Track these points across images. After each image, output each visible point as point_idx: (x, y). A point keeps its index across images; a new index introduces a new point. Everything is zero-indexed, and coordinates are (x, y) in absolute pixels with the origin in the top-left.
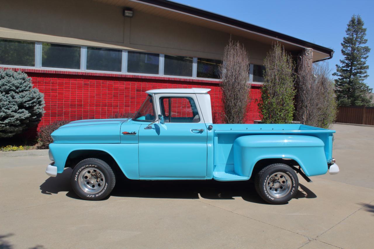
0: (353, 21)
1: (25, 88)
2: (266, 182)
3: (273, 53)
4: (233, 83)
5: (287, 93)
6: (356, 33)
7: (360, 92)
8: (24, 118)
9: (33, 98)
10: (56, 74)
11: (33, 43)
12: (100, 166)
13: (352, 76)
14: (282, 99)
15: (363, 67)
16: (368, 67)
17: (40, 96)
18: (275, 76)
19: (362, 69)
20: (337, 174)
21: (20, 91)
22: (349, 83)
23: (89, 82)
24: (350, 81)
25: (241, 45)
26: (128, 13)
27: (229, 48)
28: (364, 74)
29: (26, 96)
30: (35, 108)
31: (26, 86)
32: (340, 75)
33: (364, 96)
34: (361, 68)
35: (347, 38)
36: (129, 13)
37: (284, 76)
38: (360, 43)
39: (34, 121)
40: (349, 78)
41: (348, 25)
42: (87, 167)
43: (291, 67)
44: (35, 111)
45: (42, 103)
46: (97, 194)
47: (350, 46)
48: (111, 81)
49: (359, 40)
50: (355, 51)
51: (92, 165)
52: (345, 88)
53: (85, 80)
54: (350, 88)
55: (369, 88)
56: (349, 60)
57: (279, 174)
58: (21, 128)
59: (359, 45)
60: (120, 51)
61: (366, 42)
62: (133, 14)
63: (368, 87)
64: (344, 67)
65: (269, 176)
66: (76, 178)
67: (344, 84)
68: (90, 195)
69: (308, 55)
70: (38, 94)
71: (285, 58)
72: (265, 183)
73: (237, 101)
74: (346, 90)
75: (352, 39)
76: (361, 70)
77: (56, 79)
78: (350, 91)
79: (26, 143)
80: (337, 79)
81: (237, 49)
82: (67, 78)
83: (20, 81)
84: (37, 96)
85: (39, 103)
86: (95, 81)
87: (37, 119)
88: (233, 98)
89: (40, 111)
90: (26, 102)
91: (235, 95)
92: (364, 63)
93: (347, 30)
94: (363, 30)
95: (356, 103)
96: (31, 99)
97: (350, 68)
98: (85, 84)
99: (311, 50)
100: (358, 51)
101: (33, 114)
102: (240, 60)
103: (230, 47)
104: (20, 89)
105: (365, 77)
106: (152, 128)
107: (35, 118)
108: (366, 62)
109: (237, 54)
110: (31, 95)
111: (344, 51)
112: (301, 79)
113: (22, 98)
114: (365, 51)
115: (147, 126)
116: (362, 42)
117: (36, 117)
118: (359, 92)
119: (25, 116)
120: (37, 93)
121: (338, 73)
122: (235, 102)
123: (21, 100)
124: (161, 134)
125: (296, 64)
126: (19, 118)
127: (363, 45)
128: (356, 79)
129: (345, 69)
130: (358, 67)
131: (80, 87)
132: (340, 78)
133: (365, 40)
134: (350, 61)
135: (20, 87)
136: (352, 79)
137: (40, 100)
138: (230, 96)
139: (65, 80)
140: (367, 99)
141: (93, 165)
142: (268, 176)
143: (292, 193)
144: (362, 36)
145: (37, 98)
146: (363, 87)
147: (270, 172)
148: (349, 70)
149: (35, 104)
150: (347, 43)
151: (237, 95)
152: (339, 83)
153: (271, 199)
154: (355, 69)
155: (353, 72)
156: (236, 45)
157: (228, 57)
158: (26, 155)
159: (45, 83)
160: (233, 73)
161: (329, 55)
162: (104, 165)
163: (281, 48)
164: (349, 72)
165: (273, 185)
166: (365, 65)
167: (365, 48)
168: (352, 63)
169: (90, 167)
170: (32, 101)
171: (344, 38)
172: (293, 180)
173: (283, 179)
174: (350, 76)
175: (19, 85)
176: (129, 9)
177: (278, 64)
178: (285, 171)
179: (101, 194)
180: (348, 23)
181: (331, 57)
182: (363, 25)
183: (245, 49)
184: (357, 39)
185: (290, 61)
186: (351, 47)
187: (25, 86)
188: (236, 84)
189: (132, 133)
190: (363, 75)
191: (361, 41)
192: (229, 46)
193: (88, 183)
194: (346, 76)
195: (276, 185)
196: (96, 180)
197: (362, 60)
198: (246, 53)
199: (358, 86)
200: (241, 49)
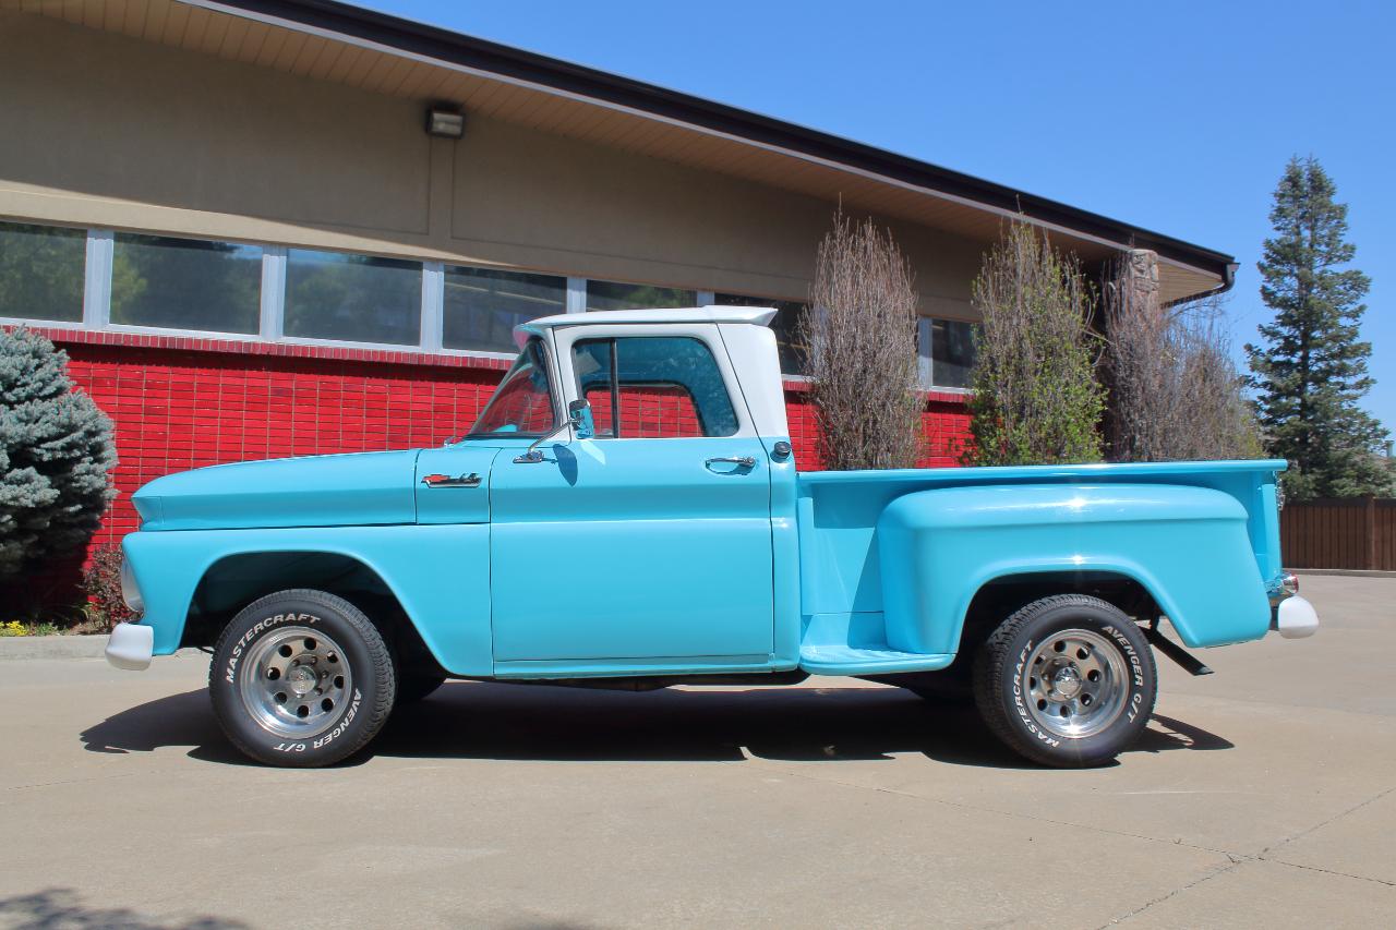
0: (1293, 180)
1: (41, 389)
2: (1023, 670)
3: (1007, 256)
4: (856, 376)
5: (1070, 406)
6: (1310, 224)
7: (1348, 446)
8: (31, 505)
9: (72, 428)
10: (165, 349)
11: (79, 231)
12: (333, 617)
13: (1310, 387)
14: (1055, 426)
15: (1348, 351)
16: (1369, 349)
17: (100, 427)
18: (1020, 340)
19: (1348, 358)
20: (1311, 634)
21: (19, 398)
22: (1299, 413)
23: (294, 382)
24: (1303, 404)
25: (881, 230)
26: (443, 122)
27: (835, 246)
28: (1354, 375)
29: (44, 419)
30: (78, 469)
31: (45, 383)
32: (1265, 385)
33: (1363, 459)
34: (1342, 354)
35: (1279, 242)
36: (447, 122)
37: (1056, 339)
38: (1329, 260)
39: (71, 526)
40: (1299, 395)
41: (1276, 195)
42: (279, 624)
43: (1078, 303)
44: (77, 481)
45: (105, 454)
46: (317, 738)
47: (1291, 271)
48: (380, 381)
49: (1323, 248)
50: (1315, 291)
51: (297, 616)
52: (1288, 434)
53: (280, 375)
54: (1307, 433)
55: (1379, 427)
56: (1295, 324)
57: (1074, 637)
58: (20, 546)
59: (1327, 268)
60: (415, 265)
61: (1351, 256)
62: (464, 125)
63: (1375, 424)
64: (1277, 352)
65: (1034, 646)
66: (229, 670)
67: (1280, 417)
68: (288, 741)
69: (1139, 274)
70: (88, 413)
71: (1053, 272)
72: (1017, 677)
73: (878, 449)
74: (1292, 441)
75: (1295, 247)
76: (1344, 361)
77: (162, 369)
78: (1310, 445)
79: (37, 616)
80: (1256, 399)
81: (865, 248)
82: (210, 367)
83: (19, 360)
84: (85, 422)
85: (96, 452)
86: (317, 382)
87: (84, 517)
88: (861, 436)
89: (99, 483)
90: (42, 440)
91: (867, 422)
92: (1350, 332)
93: (1275, 213)
94: (1335, 211)
95: (1337, 486)
96: (63, 431)
97: (1300, 354)
98: (276, 392)
99: (1150, 255)
100: (1325, 289)
101: (68, 497)
102: (880, 290)
103: (840, 243)
104: (21, 389)
105: (1361, 388)
106: (544, 460)
107: (77, 513)
108: (1360, 330)
109: (867, 267)
110: (64, 413)
111: (1273, 293)
112: (1120, 356)
113: (27, 422)
114: (1352, 288)
115: (525, 452)
116: (1336, 256)
117: (79, 507)
118: (1343, 443)
119: (37, 497)
120: (84, 409)
121: (1255, 374)
122: (870, 452)
123: (21, 429)
124: (580, 482)
125: (1097, 291)
126: (12, 503)
127: (1339, 268)
128: (1326, 396)
129: (1280, 358)
130: (1328, 349)
131: (257, 404)
132: (1267, 393)
133: (1345, 246)
134: (1298, 328)
135: (19, 383)
136: (1312, 397)
137: (98, 439)
138: (847, 429)
139: (197, 376)
140: (1377, 471)
141: (302, 616)
142: (1028, 646)
143: (1132, 717)
144: (1335, 235)
145: (86, 427)
146: (1357, 426)
147: (1034, 628)
148: (1298, 364)
149: (77, 453)
150: (1278, 263)
151: (875, 422)
152: (1263, 416)
153: (1048, 742)
154: (1318, 360)
155: (1315, 368)
156: (864, 231)
157: (835, 279)
158: (33, 656)
159: (122, 385)
160: (854, 337)
161: (1219, 277)
162: (346, 613)
163: (1036, 237)
164: (1299, 371)
165: (1050, 692)
166: (1356, 341)
167: (1348, 276)
168: (1306, 336)
169: (291, 623)
170: (68, 439)
171: (1268, 244)
172: (1134, 659)
173: (1090, 664)
174: (1305, 383)
175: (16, 374)
176: (449, 107)
177: (1028, 296)
178: (1095, 625)
179: (334, 739)
180: (1277, 188)
181: (1227, 285)
182: (1331, 193)
183: (896, 249)
184: (1316, 247)
185: (1076, 280)
186: (1297, 276)
187: (42, 381)
188: (871, 378)
189: (462, 481)
190: (1350, 381)
191: (1332, 249)
192: (833, 237)
193: (282, 698)
194: (1287, 385)
195: (1067, 686)
196: (313, 683)
197: (1343, 321)
198: (900, 263)
199: (1337, 421)
200: (883, 248)
